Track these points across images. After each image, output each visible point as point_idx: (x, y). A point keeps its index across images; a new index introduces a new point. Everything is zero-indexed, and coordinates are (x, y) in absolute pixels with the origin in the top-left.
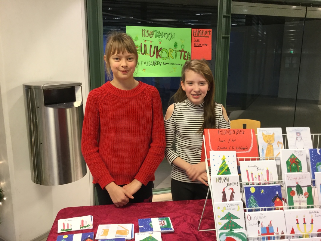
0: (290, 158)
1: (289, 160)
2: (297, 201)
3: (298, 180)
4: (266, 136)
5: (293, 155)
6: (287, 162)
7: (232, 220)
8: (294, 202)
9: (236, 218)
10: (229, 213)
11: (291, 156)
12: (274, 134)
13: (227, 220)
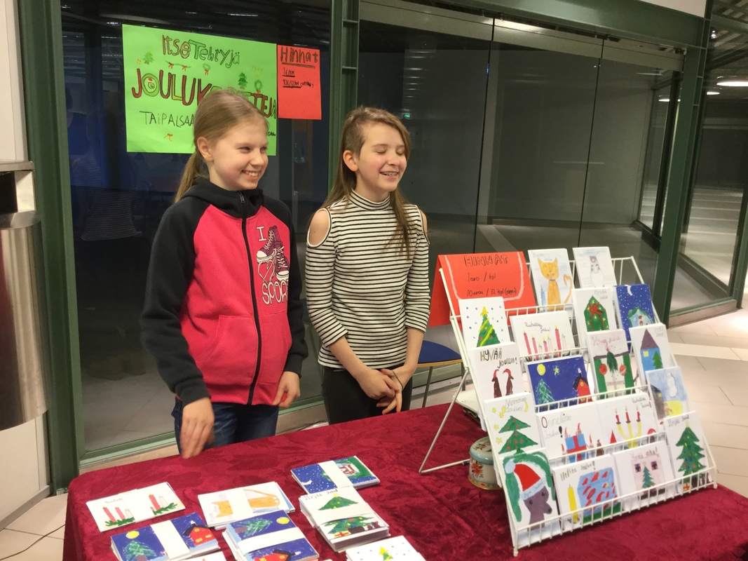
0: (589, 305)
1: (588, 309)
2: (610, 384)
3: (609, 345)
4: (545, 265)
5: (593, 298)
6: (586, 312)
7: (518, 430)
8: (606, 385)
9: (525, 425)
10: (512, 417)
11: (590, 301)
12: (556, 260)
13: (511, 433)
